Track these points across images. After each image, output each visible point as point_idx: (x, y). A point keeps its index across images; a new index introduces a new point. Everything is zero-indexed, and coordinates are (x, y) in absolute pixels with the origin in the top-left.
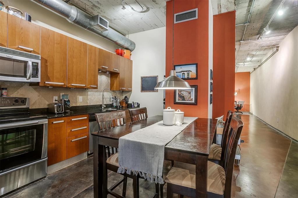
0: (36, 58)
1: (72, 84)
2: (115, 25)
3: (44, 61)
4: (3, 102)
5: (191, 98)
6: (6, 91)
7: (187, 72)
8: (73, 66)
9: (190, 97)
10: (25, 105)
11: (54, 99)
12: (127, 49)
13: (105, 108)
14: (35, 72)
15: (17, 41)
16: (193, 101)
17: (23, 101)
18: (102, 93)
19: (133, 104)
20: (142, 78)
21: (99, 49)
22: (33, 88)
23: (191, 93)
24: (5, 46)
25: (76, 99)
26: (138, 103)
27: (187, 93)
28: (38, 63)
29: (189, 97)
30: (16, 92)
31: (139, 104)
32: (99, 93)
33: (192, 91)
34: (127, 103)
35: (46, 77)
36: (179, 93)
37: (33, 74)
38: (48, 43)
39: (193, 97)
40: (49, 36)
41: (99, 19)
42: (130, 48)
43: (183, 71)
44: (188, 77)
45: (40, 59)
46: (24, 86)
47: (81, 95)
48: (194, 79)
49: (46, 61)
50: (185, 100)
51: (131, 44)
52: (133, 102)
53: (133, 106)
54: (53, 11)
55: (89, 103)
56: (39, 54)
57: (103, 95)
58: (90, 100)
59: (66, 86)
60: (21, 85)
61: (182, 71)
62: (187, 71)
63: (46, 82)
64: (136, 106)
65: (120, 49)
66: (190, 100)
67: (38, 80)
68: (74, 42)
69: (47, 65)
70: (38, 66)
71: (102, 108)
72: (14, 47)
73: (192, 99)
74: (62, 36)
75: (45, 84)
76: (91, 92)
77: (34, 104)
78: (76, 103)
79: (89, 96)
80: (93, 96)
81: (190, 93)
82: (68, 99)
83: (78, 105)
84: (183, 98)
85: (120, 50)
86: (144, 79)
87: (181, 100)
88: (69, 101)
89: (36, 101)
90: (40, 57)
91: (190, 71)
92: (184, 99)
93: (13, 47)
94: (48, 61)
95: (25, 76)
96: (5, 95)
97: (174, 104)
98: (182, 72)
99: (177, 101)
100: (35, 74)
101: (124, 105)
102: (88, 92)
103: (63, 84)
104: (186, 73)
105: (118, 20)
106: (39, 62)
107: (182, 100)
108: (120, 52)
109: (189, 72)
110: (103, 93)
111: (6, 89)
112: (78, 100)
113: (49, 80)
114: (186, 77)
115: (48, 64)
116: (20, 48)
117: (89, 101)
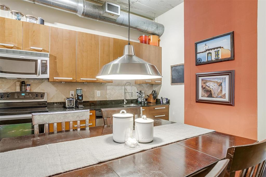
0: (45, 56)
1: (81, 79)
2: (136, 10)
3: (53, 58)
4: (26, 96)
5: (223, 93)
6: (29, 87)
7: (216, 50)
8: (83, 61)
9: (221, 90)
10: (43, 99)
11: (71, 94)
12: (153, 34)
13: (126, 104)
14: (44, 69)
15: (30, 43)
16: (227, 99)
17: (42, 95)
18: (123, 87)
19: (161, 100)
20: (172, 67)
21: (114, 39)
22: (52, 84)
23: (223, 84)
24: (21, 49)
25: (94, 94)
26: (167, 99)
27: (215, 84)
28: (47, 61)
29: (219, 90)
30: (38, 88)
31: (169, 100)
32: (120, 87)
33: (225, 81)
34: (155, 98)
35: (55, 72)
36: (203, 85)
37: (43, 71)
38: (57, 41)
39: (226, 90)
40: (58, 34)
41: (107, 6)
42: (157, 32)
43: (209, 50)
44: (217, 57)
45: (49, 56)
46: (44, 83)
47: (98, 90)
48: (228, 60)
49: (55, 58)
50: (213, 96)
51: (157, 27)
52: (162, 98)
53: (162, 103)
54: (62, 10)
55: (108, 97)
56: (48, 52)
57: (125, 89)
58: (109, 94)
59: (75, 81)
60: (41, 82)
61: (207, 50)
62: (214, 49)
63: (55, 78)
64: (165, 102)
65: (144, 35)
66: (221, 97)
67: (47, 76)
68: (84, 36)
69: (56, 62)
70: (46, 63)
71: (123, 103)
72: (28, 48)
73: (225, 95)
74: (70, 32)
75: (54, 80)
76: (111, 86)
77: (52, 98)
78: (94, 97)
79: (108, 91)
80: (113, 91)
81: (220, 85)
82: (81, 94)
83: (96, 100)
84: (209, 93)
85: (144, 37)
86: (173, 68)
87: (206, 95)
88: (82, 96)
89: (54, 95)
90: (49, 55)
91: (220, 47)
92: (210, 95)
93: (26, 49)
94: (57, 58)
95: (36, 73)
96: (28, 90)
97: (197, 102)
98: (208, 52)
99: (200, 98)
100: (44, 71)
101: (152, 100)
102: (107, 86)
103: (72, 79)
104: (213, 52)
105: (137, 2)
106: (48, 59)
107: (208, 97)
108: (144, 39)
109: (218, 49)
110: (125, 87)
111: (29, 85)
112: (95, 95)
113: (58, 75)
114: (213, 58)
115: (57, 60)
116: (32, 49)
117: (108, 96)
